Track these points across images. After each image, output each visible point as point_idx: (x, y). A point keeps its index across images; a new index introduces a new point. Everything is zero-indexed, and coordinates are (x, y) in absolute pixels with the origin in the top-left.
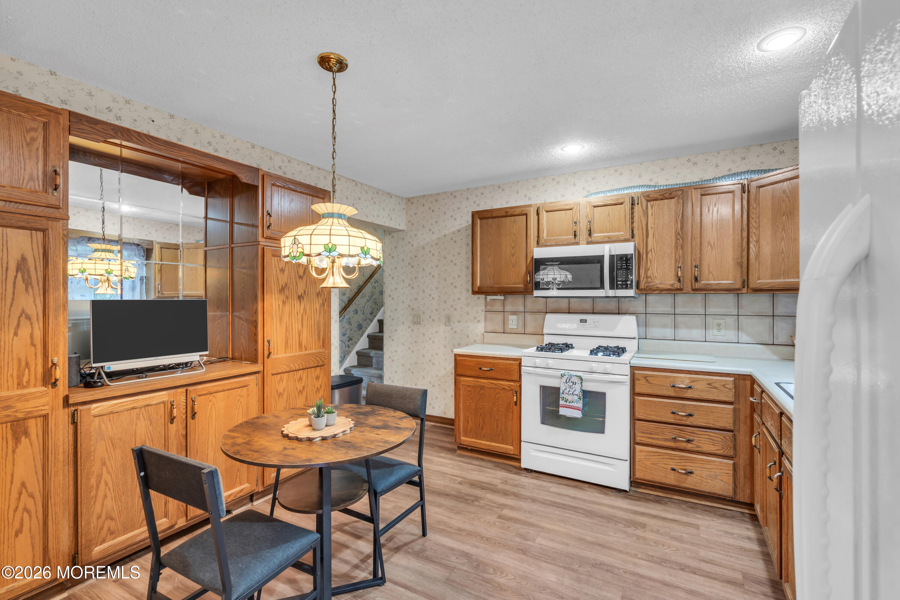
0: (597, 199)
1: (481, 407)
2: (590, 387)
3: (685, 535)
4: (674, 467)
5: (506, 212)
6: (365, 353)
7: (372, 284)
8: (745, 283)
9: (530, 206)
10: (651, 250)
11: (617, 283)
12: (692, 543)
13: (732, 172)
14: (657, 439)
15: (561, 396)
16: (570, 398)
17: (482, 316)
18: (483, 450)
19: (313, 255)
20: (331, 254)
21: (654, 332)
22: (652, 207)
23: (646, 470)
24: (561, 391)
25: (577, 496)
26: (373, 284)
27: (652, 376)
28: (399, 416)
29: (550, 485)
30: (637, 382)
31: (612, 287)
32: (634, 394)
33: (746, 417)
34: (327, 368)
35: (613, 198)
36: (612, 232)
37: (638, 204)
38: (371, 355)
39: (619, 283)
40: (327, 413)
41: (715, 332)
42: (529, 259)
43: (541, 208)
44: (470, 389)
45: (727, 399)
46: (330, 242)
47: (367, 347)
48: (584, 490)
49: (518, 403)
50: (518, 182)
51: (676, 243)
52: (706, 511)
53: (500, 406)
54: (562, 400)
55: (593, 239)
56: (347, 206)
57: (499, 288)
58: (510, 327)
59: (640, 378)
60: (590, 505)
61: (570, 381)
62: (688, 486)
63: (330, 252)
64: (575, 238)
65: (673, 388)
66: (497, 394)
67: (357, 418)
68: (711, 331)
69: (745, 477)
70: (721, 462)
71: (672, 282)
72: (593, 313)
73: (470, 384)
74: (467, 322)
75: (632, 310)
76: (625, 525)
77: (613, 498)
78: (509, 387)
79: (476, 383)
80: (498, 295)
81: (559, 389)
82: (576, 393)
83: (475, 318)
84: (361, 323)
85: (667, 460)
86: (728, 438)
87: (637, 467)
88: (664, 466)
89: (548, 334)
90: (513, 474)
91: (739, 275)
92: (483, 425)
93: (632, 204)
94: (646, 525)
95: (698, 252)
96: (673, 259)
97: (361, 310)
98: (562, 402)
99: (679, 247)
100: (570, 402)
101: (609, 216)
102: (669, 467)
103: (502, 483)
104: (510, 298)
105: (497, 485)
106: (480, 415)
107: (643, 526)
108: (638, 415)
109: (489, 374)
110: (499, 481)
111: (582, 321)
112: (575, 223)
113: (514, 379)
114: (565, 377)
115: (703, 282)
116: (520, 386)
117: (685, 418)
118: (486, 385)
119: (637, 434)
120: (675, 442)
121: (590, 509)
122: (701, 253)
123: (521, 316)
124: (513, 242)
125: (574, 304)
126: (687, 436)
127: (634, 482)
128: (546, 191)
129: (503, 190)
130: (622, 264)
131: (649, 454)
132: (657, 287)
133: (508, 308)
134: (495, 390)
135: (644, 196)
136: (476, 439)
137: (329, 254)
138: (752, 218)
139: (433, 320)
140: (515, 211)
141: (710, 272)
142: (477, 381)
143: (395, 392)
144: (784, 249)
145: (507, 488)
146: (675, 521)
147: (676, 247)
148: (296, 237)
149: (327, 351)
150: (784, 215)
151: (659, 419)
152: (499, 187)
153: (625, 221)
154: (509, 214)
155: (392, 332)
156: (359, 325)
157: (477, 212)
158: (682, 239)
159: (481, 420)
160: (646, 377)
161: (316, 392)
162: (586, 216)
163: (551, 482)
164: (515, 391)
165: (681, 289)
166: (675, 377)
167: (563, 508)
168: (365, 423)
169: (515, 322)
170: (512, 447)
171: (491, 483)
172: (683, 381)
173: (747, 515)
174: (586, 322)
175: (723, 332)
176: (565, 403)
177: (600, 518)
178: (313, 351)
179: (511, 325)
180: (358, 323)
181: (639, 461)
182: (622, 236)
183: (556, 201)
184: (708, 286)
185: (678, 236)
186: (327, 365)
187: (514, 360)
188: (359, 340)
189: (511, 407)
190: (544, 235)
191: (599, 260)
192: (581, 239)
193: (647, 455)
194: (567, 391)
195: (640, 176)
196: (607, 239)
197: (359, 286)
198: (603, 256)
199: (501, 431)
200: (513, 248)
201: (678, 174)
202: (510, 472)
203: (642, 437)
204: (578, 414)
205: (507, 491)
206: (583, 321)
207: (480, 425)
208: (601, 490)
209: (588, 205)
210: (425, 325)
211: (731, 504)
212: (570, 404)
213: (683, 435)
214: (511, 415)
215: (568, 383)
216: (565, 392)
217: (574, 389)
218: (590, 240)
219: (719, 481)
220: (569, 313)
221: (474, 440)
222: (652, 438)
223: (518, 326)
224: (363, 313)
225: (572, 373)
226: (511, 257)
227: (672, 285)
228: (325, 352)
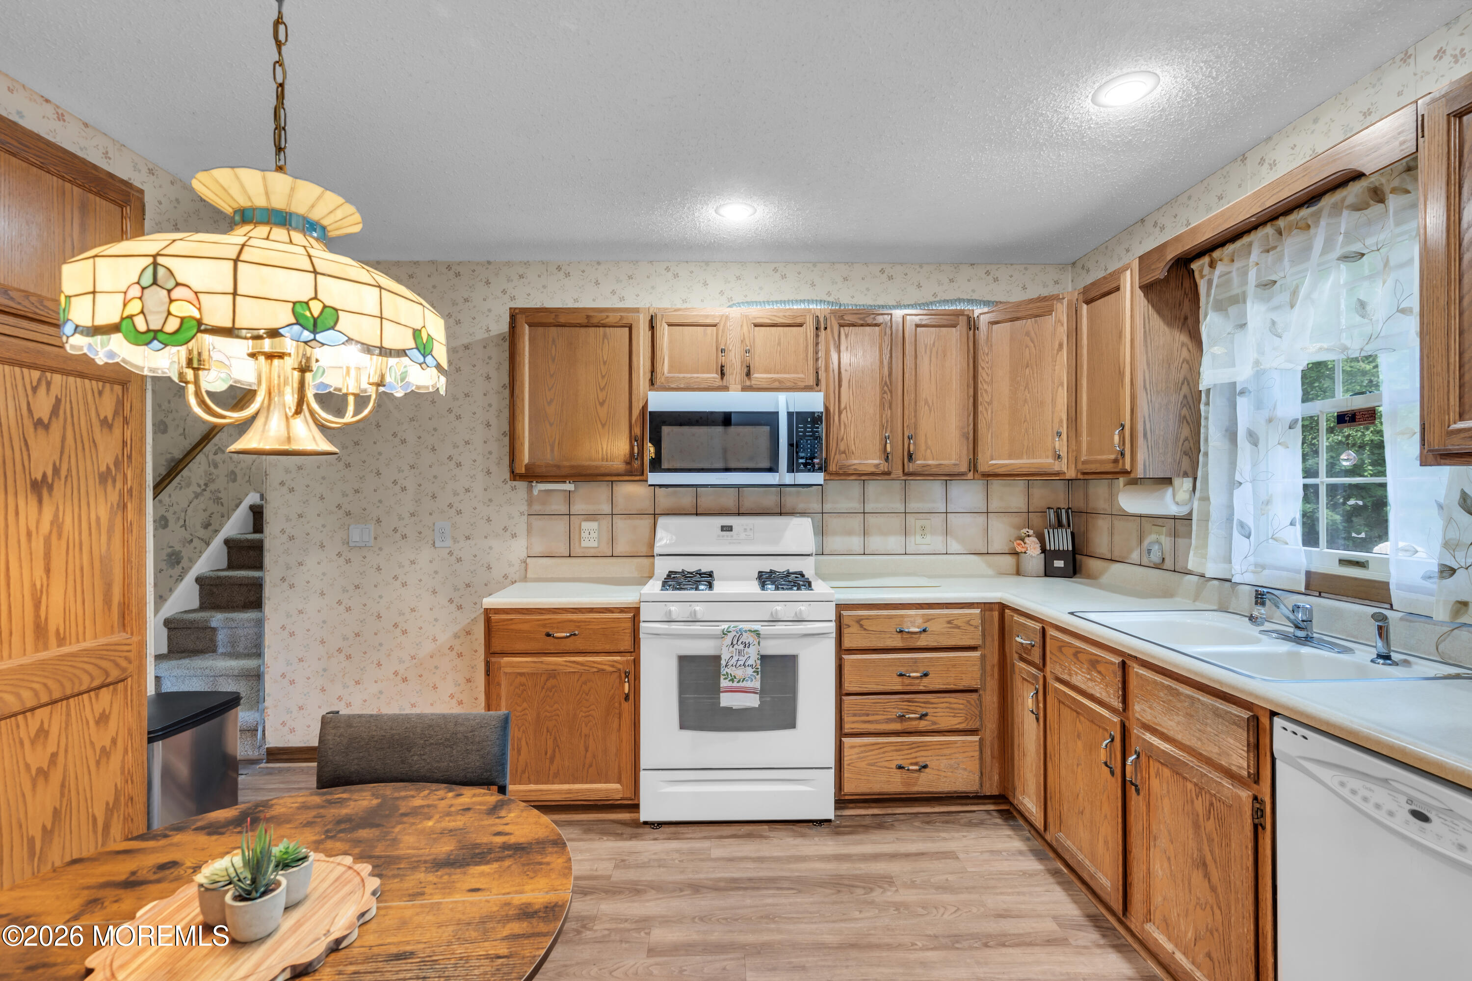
0: (759, 313)
1: (548, 714)
2: (773, 648)
3: (951, 878)
4: (900, 762)
5: (588, 317)
6: (192, 622)
7: (207, 457)
8: (973, 465)
9: (636, 310)
10: (846, 408)
11: (797, 460)
12: (967, 888)
13: (937, 299)
14: (877, 722)
15: (724, 671)
16: (739, 673)
17: (521, 525)
18: (553, 803)
19: (244, 333)
20: (318, 337)
21: (835, 542)
22: (847, 336)
23: (859, 777)
24: (723, 663)
25: (761, 854)
26: (211, 456)
27: (868, 618)
28: (480, 804)
29: (706, 844)
30: (845, 631)
31: (791, 469)
32: (841, 650)
33: (993, 666)
34: (135, 686)
35: (787, 314)
36: (785, 373)
37: (826, 328)
38: (214, 624)
39: (801, 461)
40: (284, 865)
41: (918, 539)
42: (636, 412)
43: (659, 317)
44: (523, 679)
45: (972, 643)
46: (315, 298)
47: (196, 604)
48: (766, 837)
49: (633, 697)
50: (599, 263)
51: (882, 398)
52: (947, 822)
53: (593, 707)
54: (725, 679)
55: (753, 382)
56: (341, 200)
57: (572, 467)
58: (583, 544)
59: (850, 623)
60: (793, 866)
61: (740, 642)
62: (920, 789)
63: (314, 332)
64: (722, 378)
65: (899, 635)
66: (585, 683)
67: (357, 842)
68: (912, 539)
69: (993, 757)
70: (964, 742)
71: (876, 462)
72: (739, 514)
73: (524, 670)
74: (486, 537)
75: (801, 507)
76: (864, 888)
77: (816, 839)
78: (613, 666)
79: (539, 665)
80: (565, 482)
81: (717, 659)
82: (750, 662)
83: (505, 529)
84: (177, 548)
85: (890, 754)
86: (973, 702)
87: (846, 775)
88: (886, 764)
89: (660, 555)
90: (626, 839)
91: (965, 452)
92: (554, 751)
93: (817, 328)
94: (892, 878)
95: (913, 414)
96: (878, 423)
97: (178, 518)
98: (724, 683)
99: (887, 406)
100: (738, 682)
101: (779, 344)
102: (893, 765)
103: (616, 867)
104: (586, 489)
105: (610, 876)
106: (548, 731)
107: (887, 881)
108: (848, 687)
109: (569, 645)
110: (610, 865)
111: (724, 528)
112: (723, 351)
113: (622, 649)
114: (731, 636)
115: (919, 462)
116: (636, 663)
117: (917, 681)
118: (561, 667)
119: (846, 719)
120: (901, 722)
121: (797, 874)
122: (915, 416)
123: (606, 522)
124: (603, 377)
125: (707, 500)
126: (919, 709)
127: (841, 802)
128: (653, 288)
129: (567, 275)
130: (805, 428)
131: (863, 749)
132: (855, 470)
133: (579, 507)
134: (581, 676)
135: (835, 316)
136: (536, 783)
137: (312, 336)
138: (983, 368)
139: (404, 537)
140: (607, 317)
141: (927, 447)
142: (541, 662)
143: (419, 730)
144: (1028, 416)
145: (631, 875)
146: (923, 854)
147: (882, 405)
148: (160, 260)
149: (135, 639)
150: (1027, 366)
151: (880, 688)
152: (559, 268)
153: (807, 356)
154: (595, 321)
155: (288, 568)
156: (170, 555)
157: (523, 311)
158: (891, 392)
159: (550, 743)
160: (859, 621)
161: (98, 763)
162: (742, 341)
163: (705, 838)
164: (626, 673)
165: (888, 473)
166: (902, 616)
167: (753, 888)
168: (399, 859)
169: (594, 535)
170: (617, 786)
171: (596, 873)
172: (913, 621)
173: (995, 814)
174: (731, 530)
175: (928, 539)
176: (730, 684)
177: (821, 887)
178: (89, 644)
179: (587, 540)
180: (170, 550)
181: (849, 765)
182: (802, 380)
183: (684, 306)
184: (925, 468)
185: (886, 388)
186: (135, 677)
187: (622, 610)
188: (171, 590)
189: (617, 705)
190: (665, 368)
191: (769, 419)
192: (732, 381)
193: (862, 752)
194: (733, 661)
195: (813, 285)
196: (776, 385)
197: (172, 460)
198: (777, 413)
199: (594, 756)
200: (601, 390)
201: (868, 289)
202: (619, 836)
203: (853, 722)
204: (752, 701)
205: (636, 883)
206: (727, 529)
207: (546, 754)
208: (793, 831)
209: (745, 324)
210: (381, 549)
211: (976, 801)
212: (738, 685)
213: (913, 708)
214: (616, 720)
215: (736, 646)
216: (730, 663)
217: (746, 656)
218: (748, 383)
219: (961, 771)
220: (697, 514)
221: (533, 787)
222: (869, 722)
223: (599, 543)
224: (184, 526)
225: (742, 626)
226: (598, 407)
227: (877, 466)
228: (128, 641)
